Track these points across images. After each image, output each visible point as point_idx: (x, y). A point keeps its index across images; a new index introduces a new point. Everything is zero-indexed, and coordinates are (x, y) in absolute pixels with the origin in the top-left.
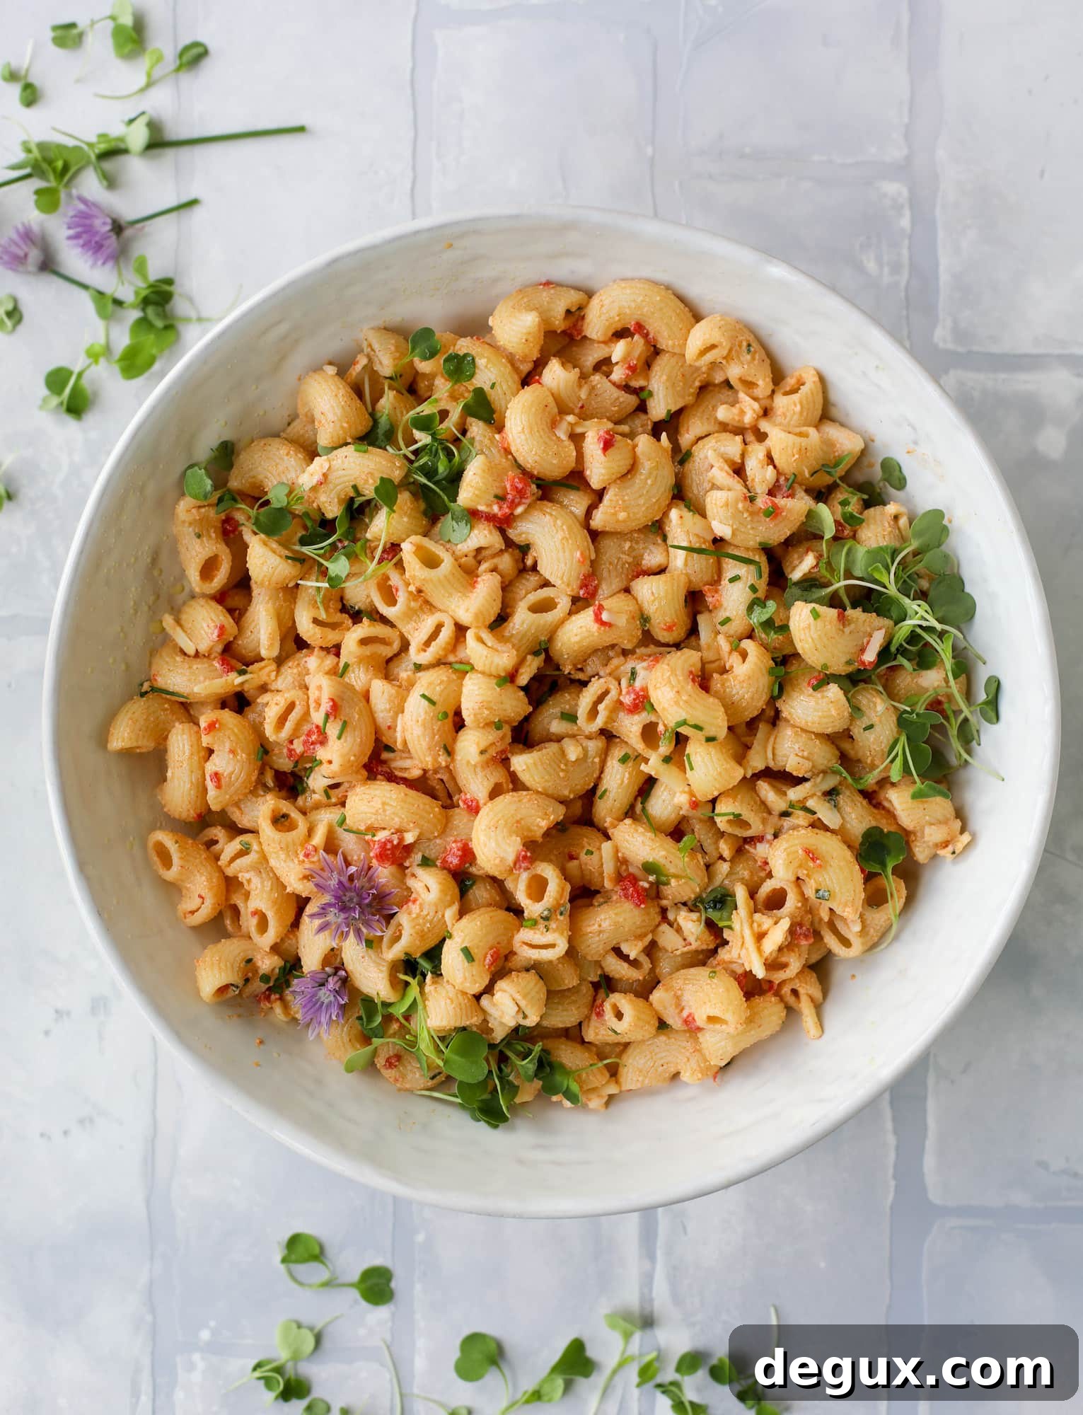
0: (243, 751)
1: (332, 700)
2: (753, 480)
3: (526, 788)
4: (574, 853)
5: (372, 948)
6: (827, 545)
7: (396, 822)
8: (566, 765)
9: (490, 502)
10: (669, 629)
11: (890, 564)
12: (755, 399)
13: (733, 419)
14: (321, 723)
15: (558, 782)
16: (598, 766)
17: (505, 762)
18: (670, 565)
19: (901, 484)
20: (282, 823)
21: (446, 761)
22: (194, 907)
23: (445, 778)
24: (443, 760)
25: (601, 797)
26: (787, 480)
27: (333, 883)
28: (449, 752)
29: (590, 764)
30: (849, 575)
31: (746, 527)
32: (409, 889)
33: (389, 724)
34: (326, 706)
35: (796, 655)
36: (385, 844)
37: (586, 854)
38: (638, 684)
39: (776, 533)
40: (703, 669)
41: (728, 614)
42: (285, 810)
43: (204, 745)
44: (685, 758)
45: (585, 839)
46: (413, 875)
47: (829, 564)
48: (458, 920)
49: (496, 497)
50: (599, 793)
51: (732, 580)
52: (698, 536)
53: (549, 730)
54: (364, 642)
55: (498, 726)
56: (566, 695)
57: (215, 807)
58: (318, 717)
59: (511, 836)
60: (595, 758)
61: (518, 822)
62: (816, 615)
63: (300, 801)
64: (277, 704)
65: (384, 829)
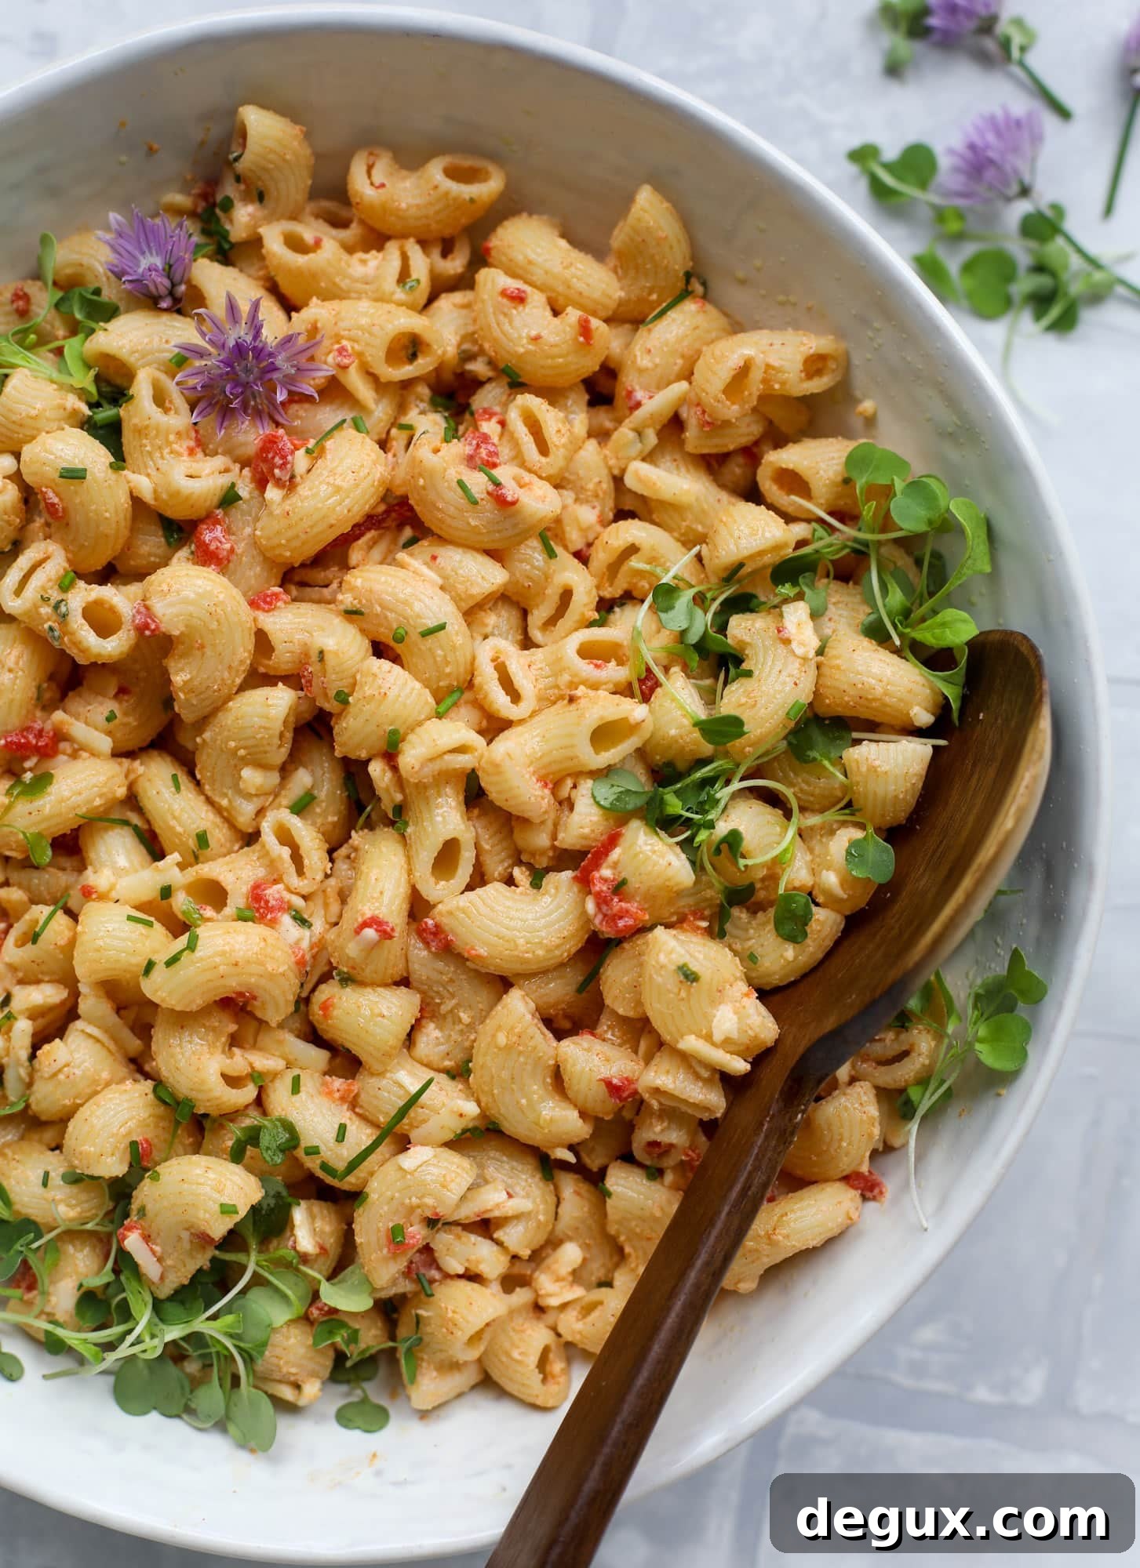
0: (527, 352)
1: (514, 503)
2: (459, 1237)
3: (242, 689)
4: (126, 698)
5: (170, 360)
6: (314, 1279)
7: (303, 490)
8: (242, 758)
9: (620, 868)
10: (326, 1007)
11: (238, 1343)
12: (564, 1306)
13: (556, 1262)
14: (495, 472)
15: (226, 733)
16: (217, 799)
17: (294, 680)
18: (410, 1060)
19: (344, 1418)
20: (405, 347)
21: (341, 602)
22: (374, 172)
23: (325, 591)
24: (347, 599)
25: (175, 777)
26: (432, 1282)
27: (280, 361)
28: (352, 614)
29: (225, 790)
30: (257, 1281)
31: (399, 1191)
32: (215, 454)
33: (438, 560)
34: (511, 491)
35: (197, 1149)
36: (284, 457)
37: (112, 712)
38: (286, 920)
39: (370, 1226)
40: (251, 1015)
41: (303, 1095)
42: (420, 361)
43: (569, 309)
44: (152, 919)
45: (135, 724)
46: (227, 470)
47: (289, 1265)
48: (131, 493)
49: (624, 882)
50: (183, 779)
51: (342, 1129)
52: (424, 1121)
53: (305, 767)
54: (567, 595)
55: (343, 698)
56: (336, 819)
57: (484, 275)
58: (505, 473)
59: (187, 626)
60: (230, 801)
61: (202, 647)
62: (227, 1210)
63: (424, 391)
64: (559, 431)
65: (309, 471)
